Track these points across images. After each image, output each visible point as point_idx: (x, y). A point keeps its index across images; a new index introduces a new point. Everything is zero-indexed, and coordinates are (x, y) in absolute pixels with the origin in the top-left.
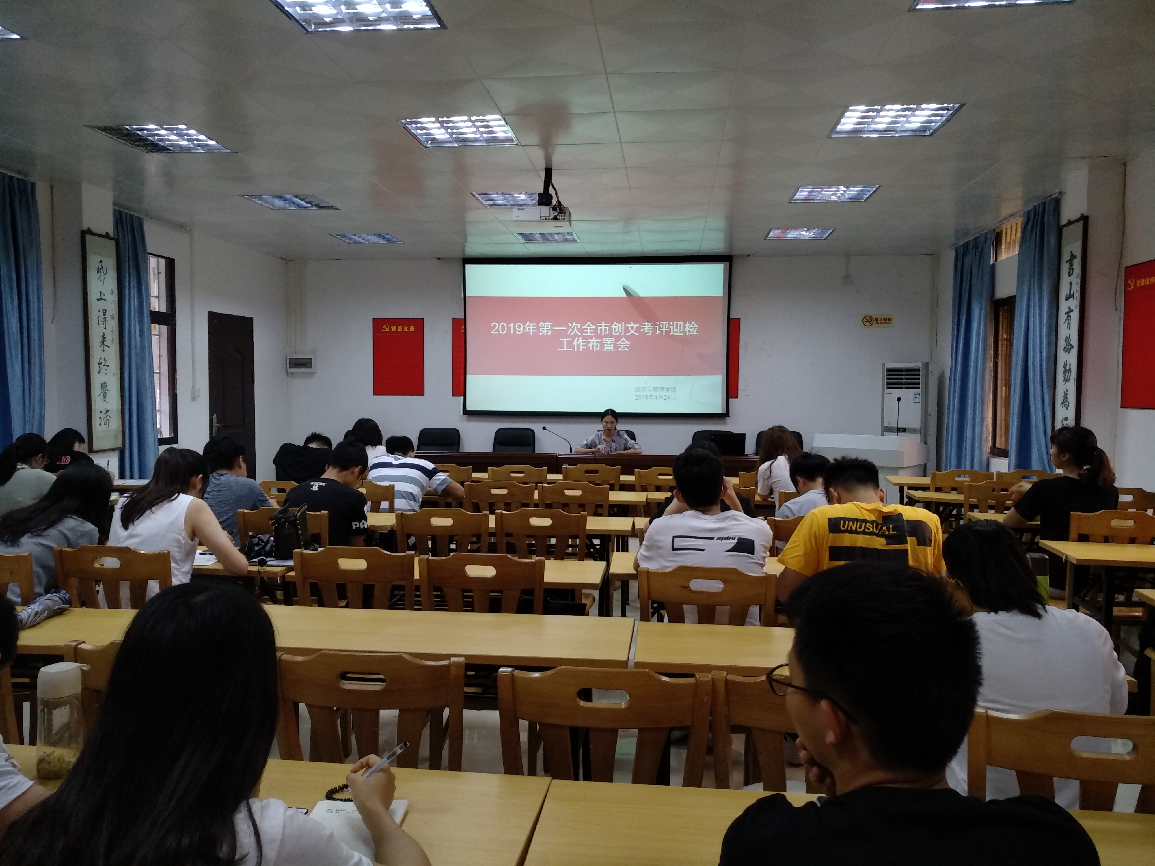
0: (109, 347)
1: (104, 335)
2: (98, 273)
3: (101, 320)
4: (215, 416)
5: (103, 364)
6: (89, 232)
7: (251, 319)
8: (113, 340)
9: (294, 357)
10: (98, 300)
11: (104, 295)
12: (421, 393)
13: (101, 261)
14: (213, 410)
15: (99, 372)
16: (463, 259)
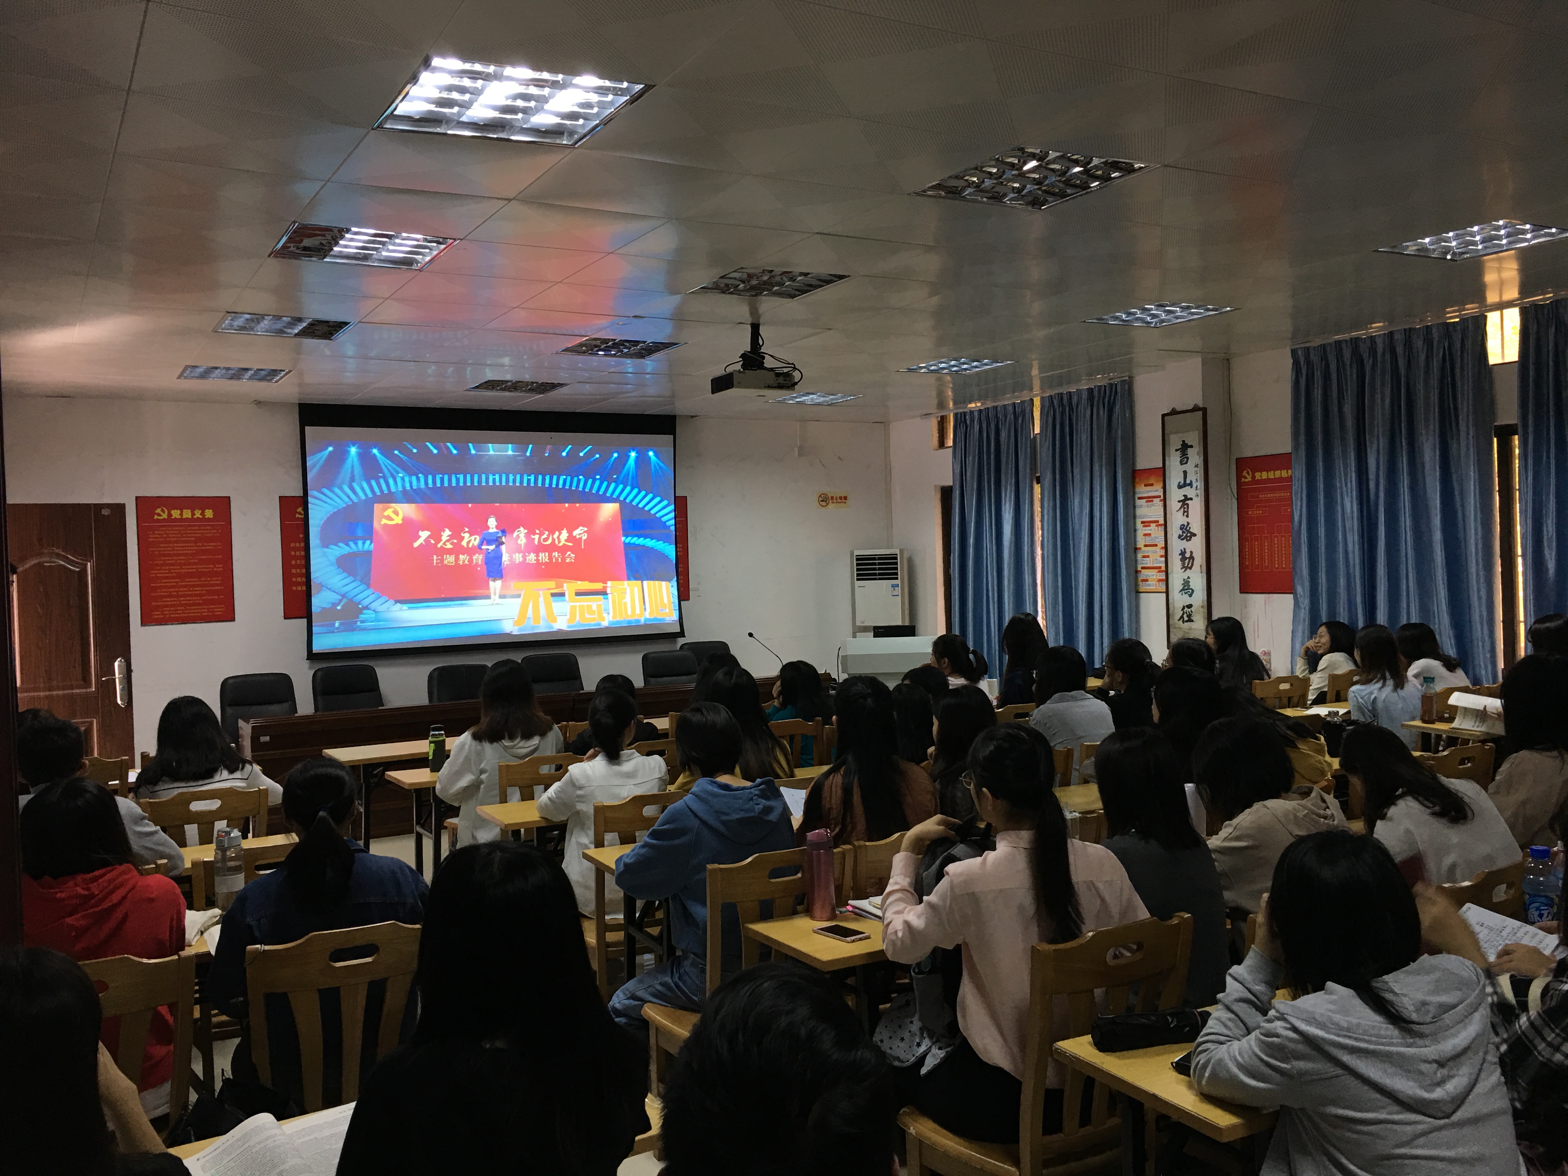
16: (300, 404)
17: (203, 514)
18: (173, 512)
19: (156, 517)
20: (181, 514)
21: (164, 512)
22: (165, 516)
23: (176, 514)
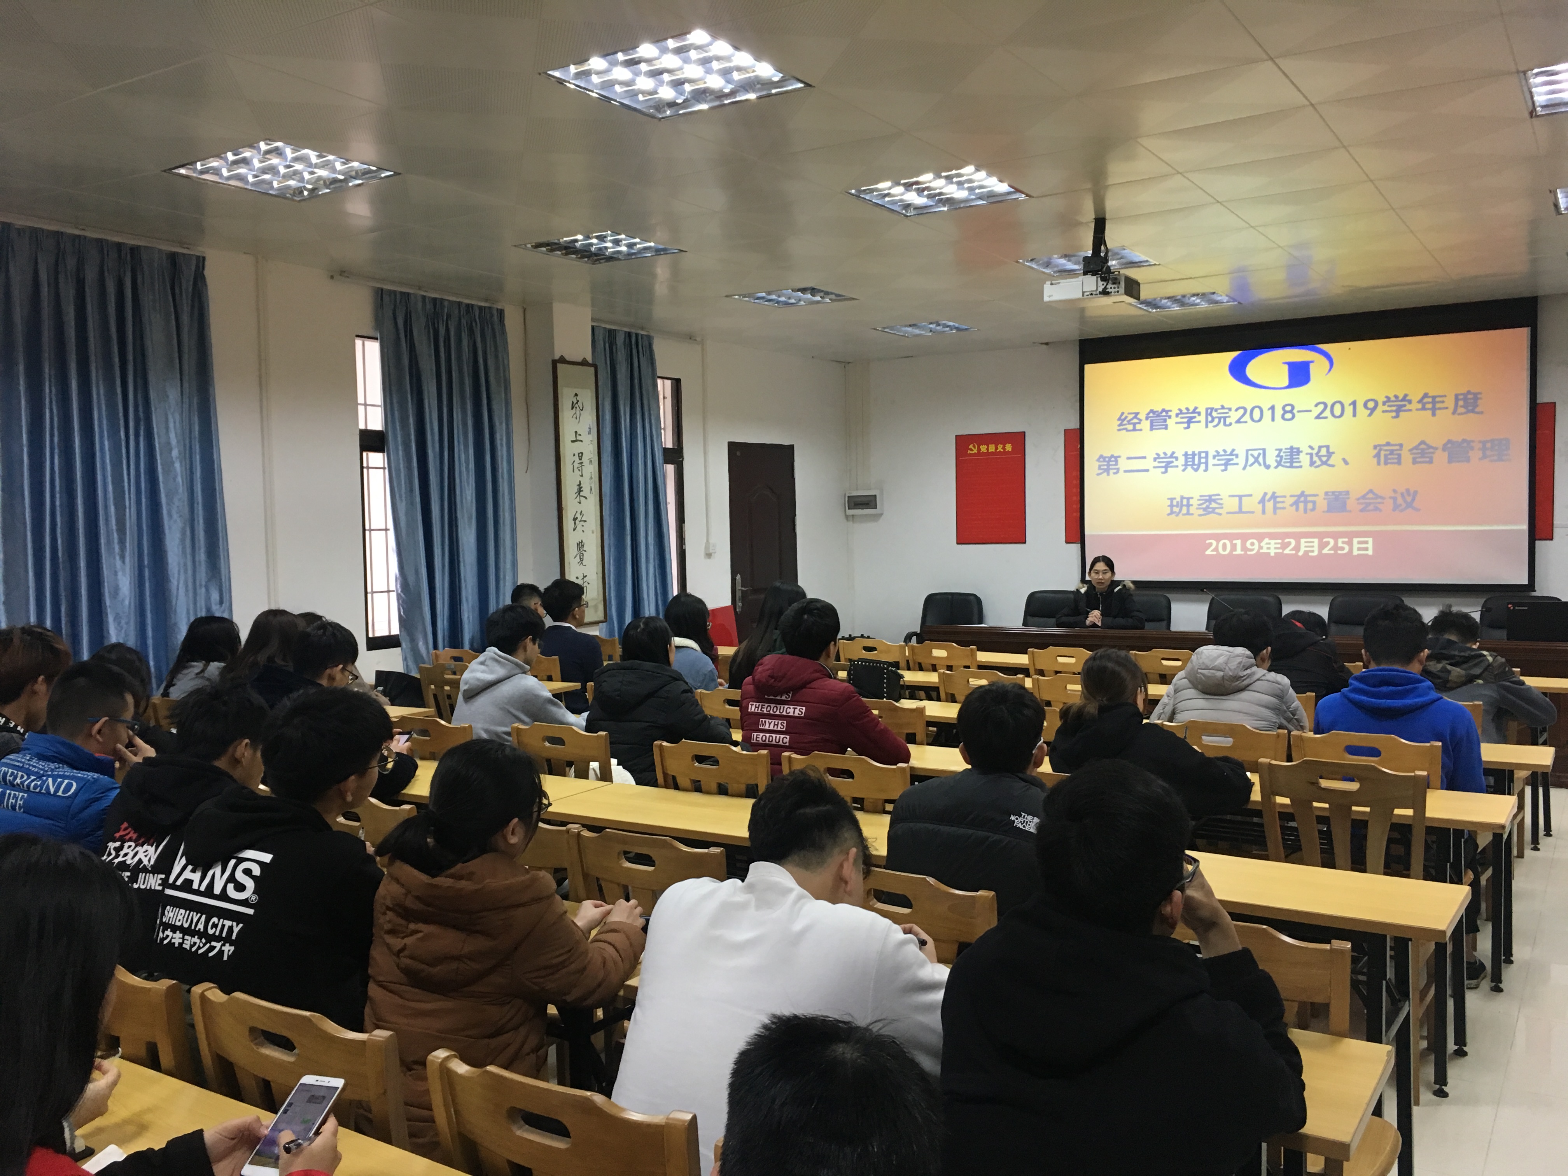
0: (586, 498)
1: (580, 484)
2: (572, 408)
3: (576, 465)
4: (738, 577)
5: (579, 519)
6: (562, 360)
7: (792, 447)
8: (591, 489)
9: (855, 493)
10: (573, 441)
11: (580, 435)
12: (1021, 539)
13: (576, 395)
14: (735, 569)
15: (574, 530)
16: (1080, 341)
17: (1004, 448)
18: (981, 447)
19: (969, 452)
20: (987, 449)
21: (975, 447)
22: (975, 451)
23: (983, 448)
